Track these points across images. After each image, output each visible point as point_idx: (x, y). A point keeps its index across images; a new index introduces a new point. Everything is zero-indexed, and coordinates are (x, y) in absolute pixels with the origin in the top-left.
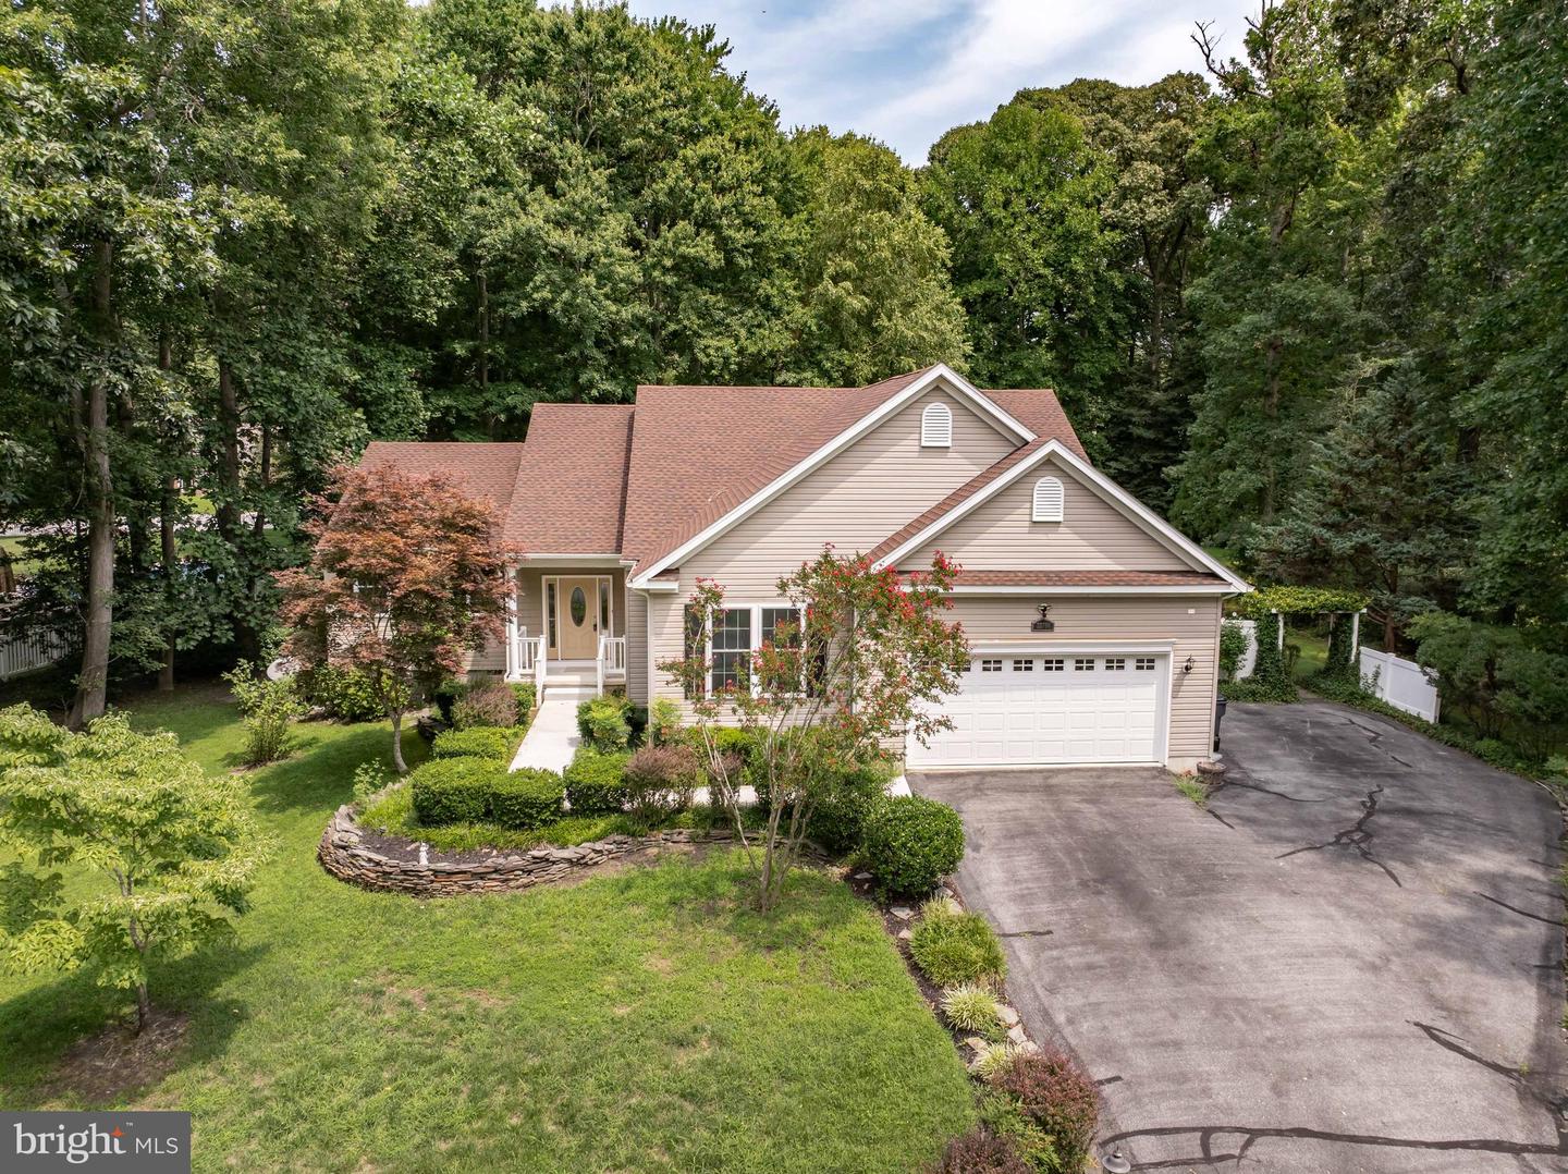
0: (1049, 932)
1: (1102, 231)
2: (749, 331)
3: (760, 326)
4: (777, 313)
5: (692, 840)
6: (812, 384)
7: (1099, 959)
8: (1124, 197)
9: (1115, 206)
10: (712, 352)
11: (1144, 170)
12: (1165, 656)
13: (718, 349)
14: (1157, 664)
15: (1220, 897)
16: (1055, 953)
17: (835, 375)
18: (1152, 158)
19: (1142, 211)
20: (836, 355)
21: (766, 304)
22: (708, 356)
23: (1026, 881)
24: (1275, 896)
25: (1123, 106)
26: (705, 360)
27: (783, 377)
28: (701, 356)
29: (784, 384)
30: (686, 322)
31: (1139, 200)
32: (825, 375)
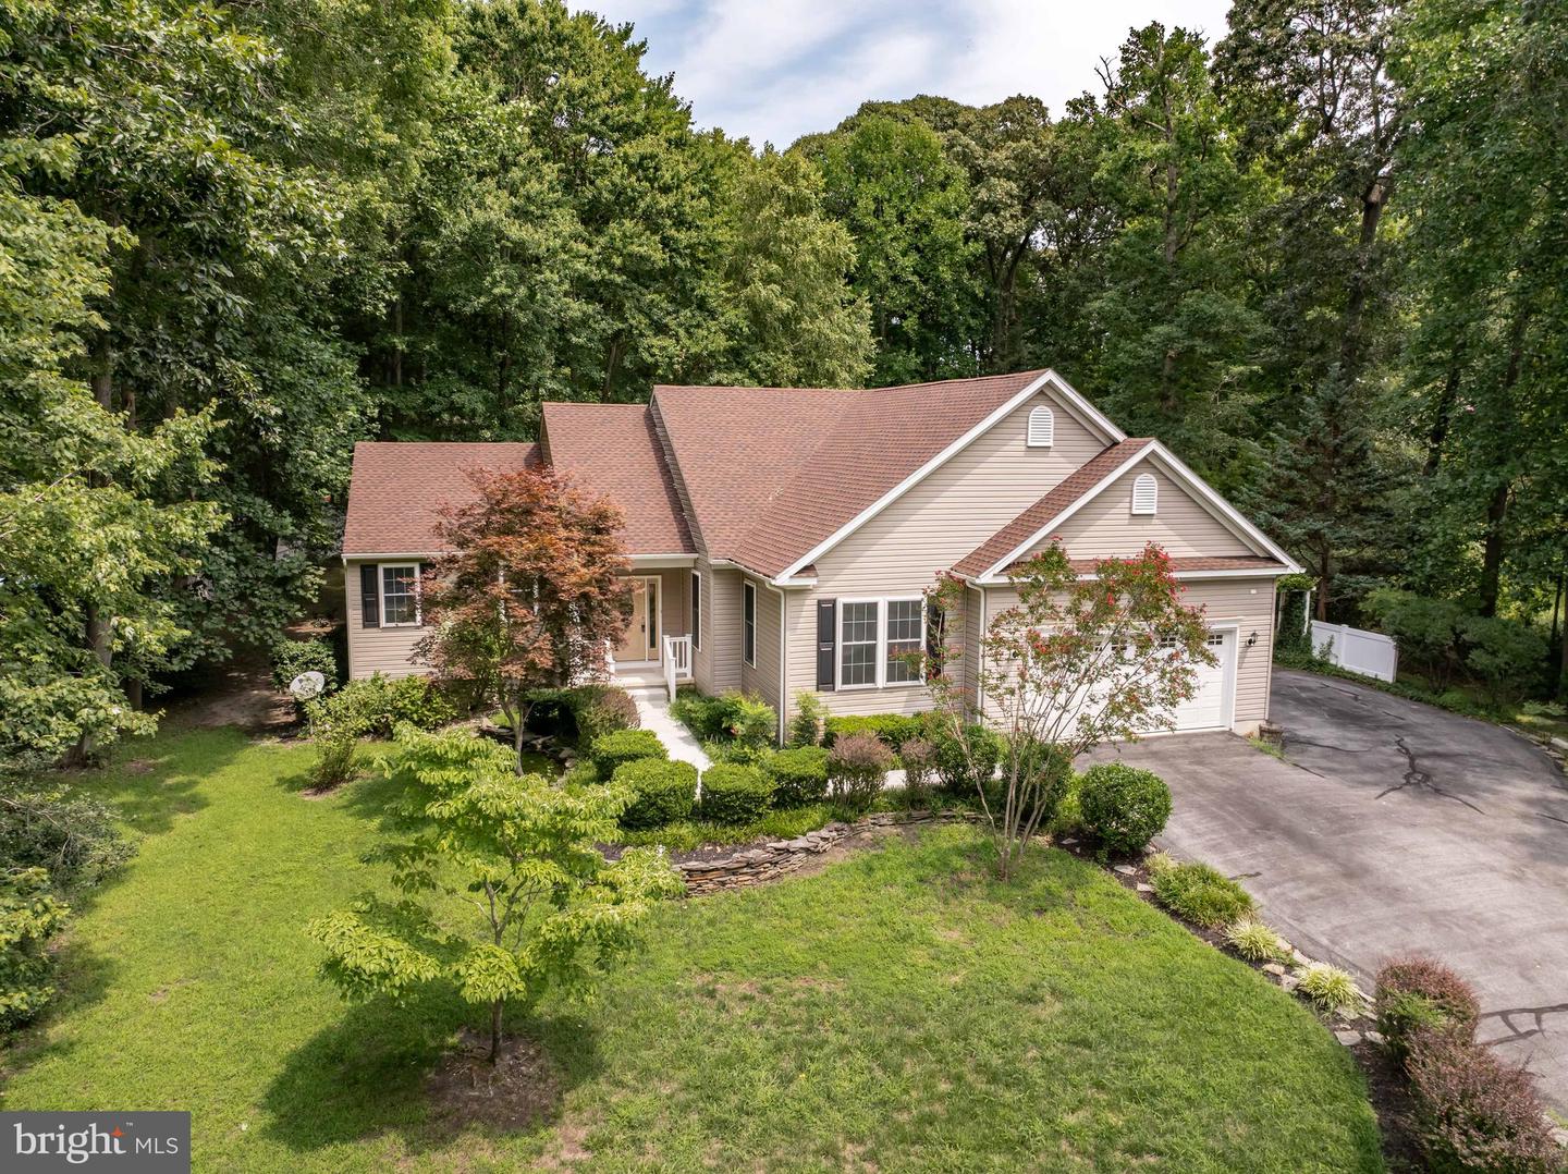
0: (1258, 874)
1: (966, 243)
2: (687, 331)
3: (698, 326)
4: (712, 314)
5: (897, 822)
6: (743, 385)
7: (1312, 890)
8: (983, 212)
9: (973, 218)
10: (657, 352)
11: (1002, 188)
12: (1231, 632)
13: (663, 349)
14: (1225, 640)
15: (1361, 833)
16: (1276, 890)
17: (763, 376)
18: (1008, 176)
19: (1000, 224)
20: (762, 356)
21: (702, 304)
22: (653, 355)
23: (1205, 834)
24: (1402, 829)
25: (969, 124)
26: (650, 360)
27: (716, 377)
28: (645, 355)
29: (719, 383)
30: (633, 322)
31: (997, 214)
32: (753, 375)
